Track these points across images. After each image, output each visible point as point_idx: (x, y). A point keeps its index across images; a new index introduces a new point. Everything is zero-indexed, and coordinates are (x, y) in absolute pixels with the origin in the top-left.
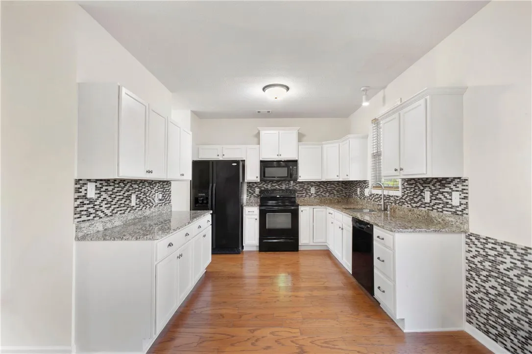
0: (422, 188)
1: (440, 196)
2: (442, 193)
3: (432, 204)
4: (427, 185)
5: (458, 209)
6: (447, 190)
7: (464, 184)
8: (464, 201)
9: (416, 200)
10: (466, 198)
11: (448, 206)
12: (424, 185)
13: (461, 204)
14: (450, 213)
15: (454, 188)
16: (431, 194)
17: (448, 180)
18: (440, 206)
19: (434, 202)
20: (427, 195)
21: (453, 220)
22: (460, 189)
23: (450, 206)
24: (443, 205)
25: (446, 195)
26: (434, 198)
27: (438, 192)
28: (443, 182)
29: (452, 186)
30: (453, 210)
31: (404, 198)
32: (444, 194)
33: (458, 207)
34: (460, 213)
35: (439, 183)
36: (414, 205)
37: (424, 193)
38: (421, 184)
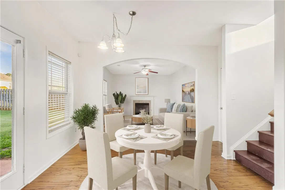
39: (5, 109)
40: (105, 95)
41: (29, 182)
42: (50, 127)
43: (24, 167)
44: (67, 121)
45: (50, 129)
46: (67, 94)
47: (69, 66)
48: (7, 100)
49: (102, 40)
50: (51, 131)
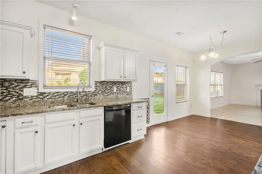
0: (111, 86)
1: (121, 89)
2: (122, 88)
3: (117, 92)
4: (115, 85)
5: (129, 93)
6: (125, 86)
7: (131, 84)
8: (131, 90)
9: (107, 92)
10: (131, 89)
11: (125, 92)
12: (113, 85)
13: (130, 91)
14: (126, 94)
15: (127, 86)
16: (117, 89)
17: (125, 83)
18: (122, 93)
19: (118, 91)
20: (115, 89)
21: (128, 96)
22: (129, 86)
23: (126, 92)
24: (123, 92)
25: (124, 88)
26: (119, 90)
27: (120, 87)
28: (123, 83)
29: (126, 85)
30: (127, 93)
31: (97, 91)
32: (123, 88)
33: (129, 92)
34: (130, 94)
35: (121, 84)
36: (105, 95)
37: (113, 88)
38: (111, 84)
39: (156, 94)
40: (221, 85)
41: (169, 121)
42: (177, 101)
43: (167, 113)
44: (185, 100)
45: (177, 102)
46: (185, 85)
47: (187, 69)
48: (157, 89)
49: (203, 54)
50: (177, 103)
